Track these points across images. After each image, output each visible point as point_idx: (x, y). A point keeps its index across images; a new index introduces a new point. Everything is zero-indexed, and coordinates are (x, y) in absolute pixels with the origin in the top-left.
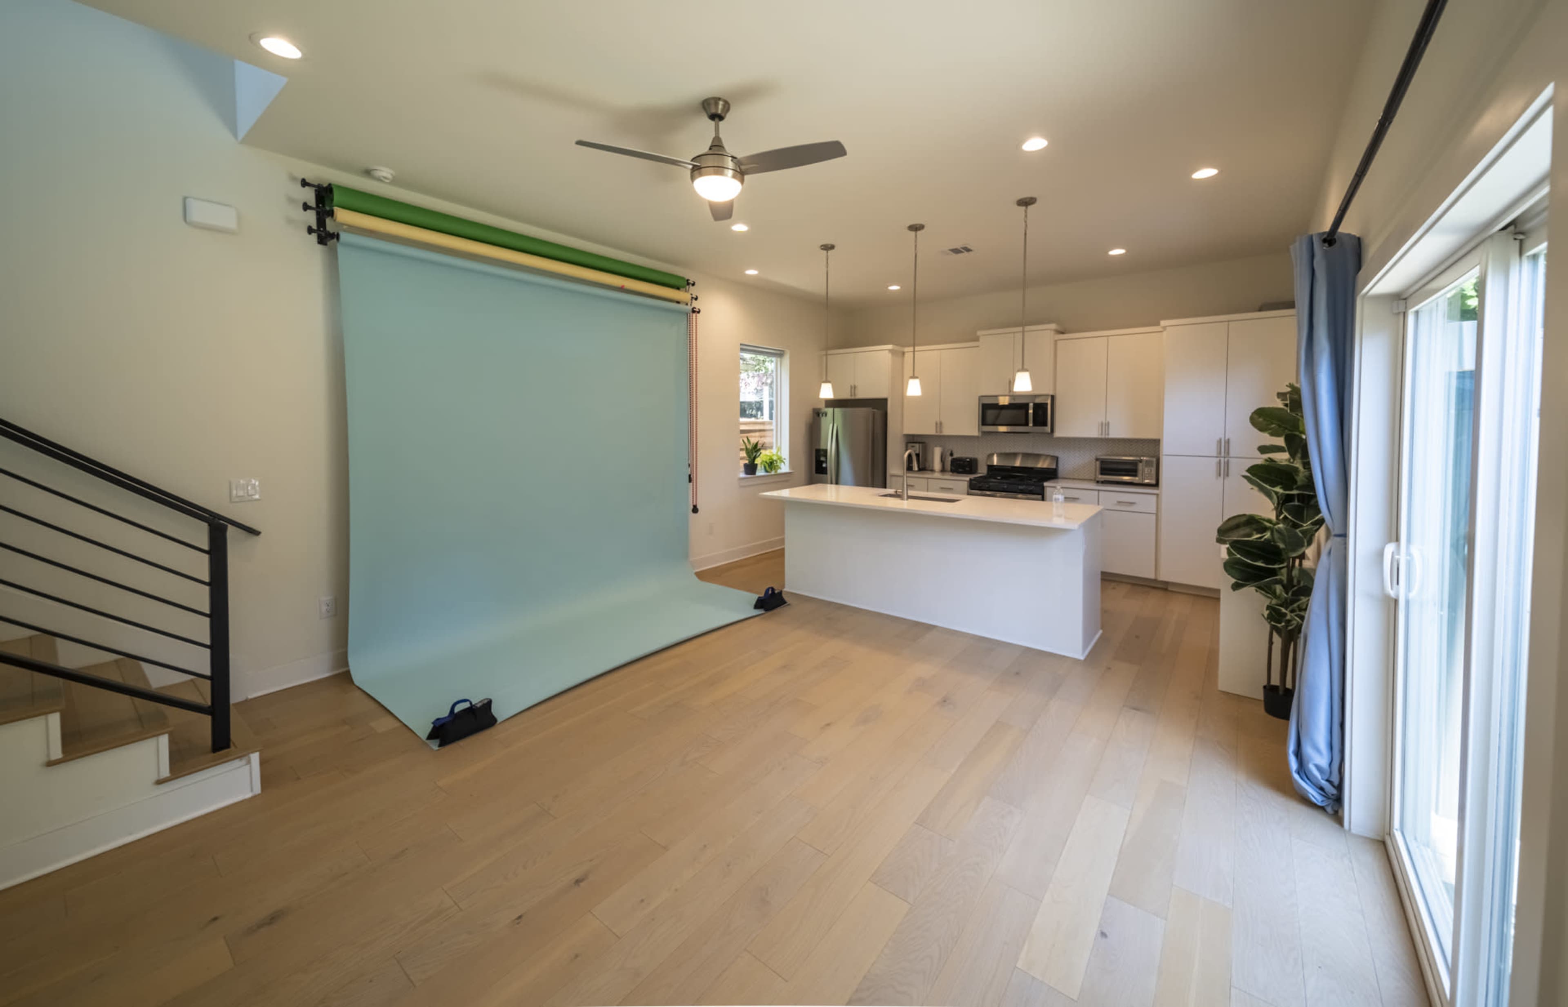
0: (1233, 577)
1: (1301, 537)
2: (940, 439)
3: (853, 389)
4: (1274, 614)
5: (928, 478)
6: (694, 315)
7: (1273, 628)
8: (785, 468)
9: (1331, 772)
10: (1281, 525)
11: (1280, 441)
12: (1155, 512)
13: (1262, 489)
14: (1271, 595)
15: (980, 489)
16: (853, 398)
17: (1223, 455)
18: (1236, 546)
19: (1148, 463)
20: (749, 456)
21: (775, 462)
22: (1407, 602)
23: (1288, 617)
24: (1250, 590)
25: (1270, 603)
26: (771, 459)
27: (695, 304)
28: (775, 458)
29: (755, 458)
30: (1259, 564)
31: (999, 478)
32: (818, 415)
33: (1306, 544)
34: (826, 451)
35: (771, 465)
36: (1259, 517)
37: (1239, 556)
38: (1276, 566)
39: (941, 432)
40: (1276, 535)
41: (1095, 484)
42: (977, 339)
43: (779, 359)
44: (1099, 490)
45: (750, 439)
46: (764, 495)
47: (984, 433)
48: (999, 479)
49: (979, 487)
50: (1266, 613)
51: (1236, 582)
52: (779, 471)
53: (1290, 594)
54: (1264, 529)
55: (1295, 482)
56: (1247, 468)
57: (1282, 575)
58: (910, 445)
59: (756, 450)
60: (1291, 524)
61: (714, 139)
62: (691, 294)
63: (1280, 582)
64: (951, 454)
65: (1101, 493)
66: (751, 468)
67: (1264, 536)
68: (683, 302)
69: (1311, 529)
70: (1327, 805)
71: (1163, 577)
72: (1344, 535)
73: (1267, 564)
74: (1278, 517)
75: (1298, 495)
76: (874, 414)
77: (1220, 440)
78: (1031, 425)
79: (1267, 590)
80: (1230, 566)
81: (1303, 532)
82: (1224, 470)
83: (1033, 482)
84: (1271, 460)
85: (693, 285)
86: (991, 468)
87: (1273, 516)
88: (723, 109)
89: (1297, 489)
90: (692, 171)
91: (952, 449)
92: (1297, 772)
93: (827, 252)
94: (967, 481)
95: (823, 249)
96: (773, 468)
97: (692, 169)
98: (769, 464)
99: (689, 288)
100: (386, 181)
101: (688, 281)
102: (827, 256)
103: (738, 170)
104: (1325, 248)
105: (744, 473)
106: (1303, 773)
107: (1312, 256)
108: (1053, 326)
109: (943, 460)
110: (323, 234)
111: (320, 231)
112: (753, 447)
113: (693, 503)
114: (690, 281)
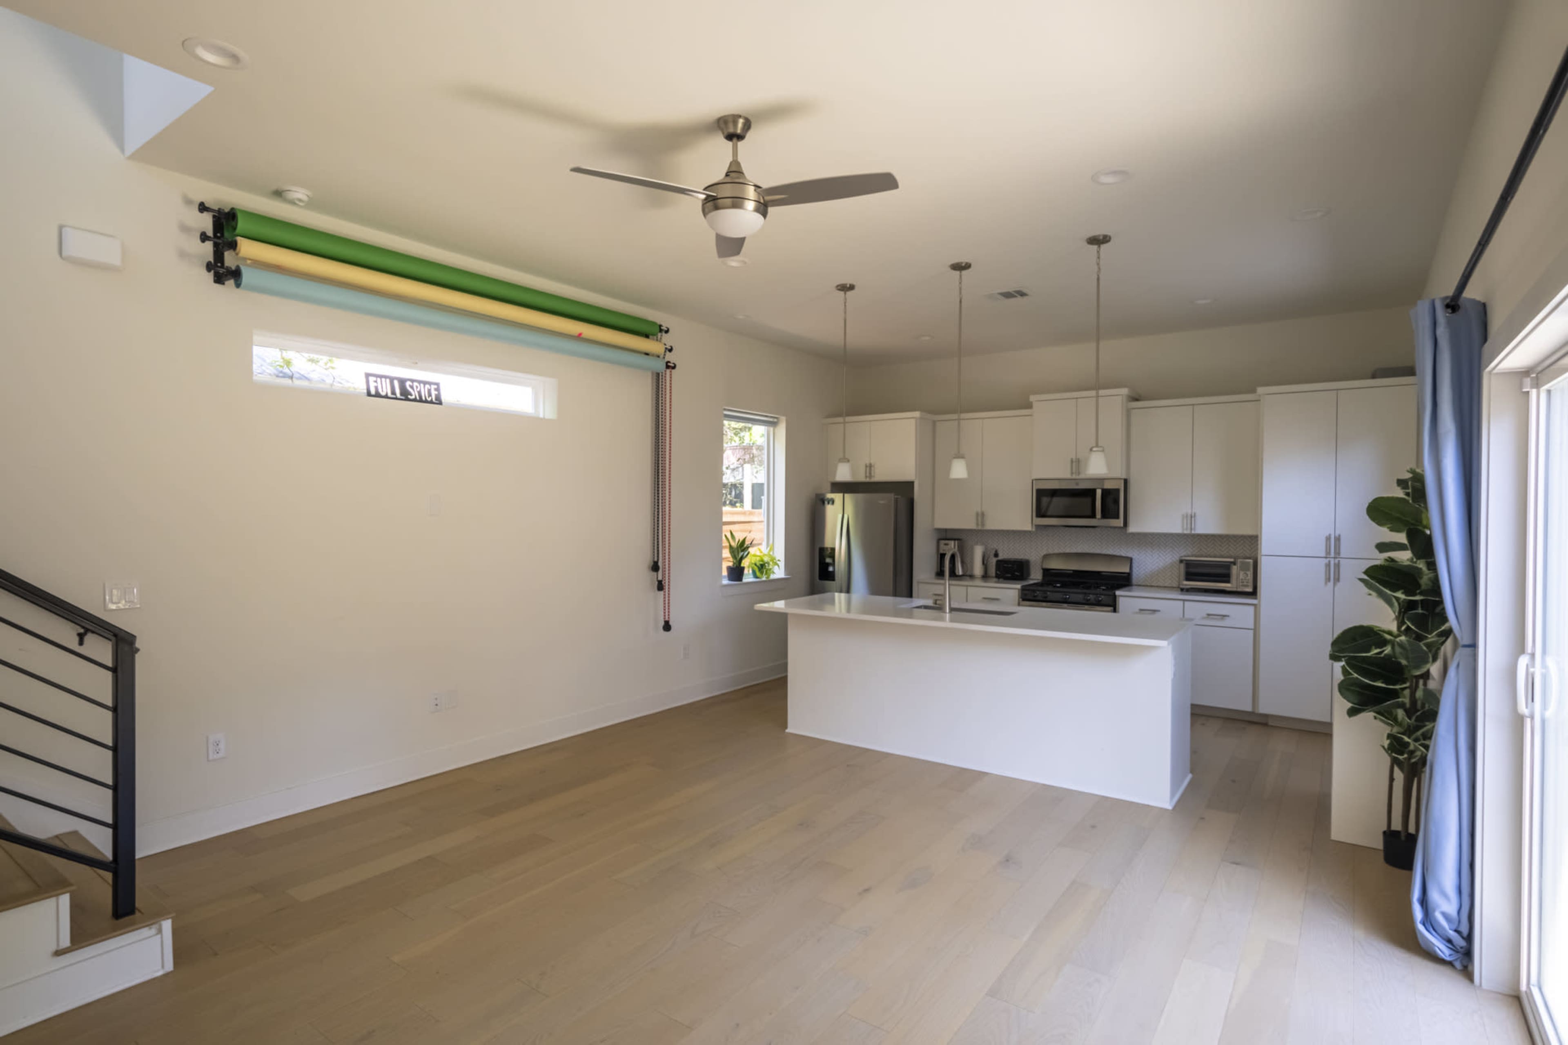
0: (1349, 701)
1: (1425, 650)
2: (981, 534)
3: (868, 469)
4: (1395, 744)
5: (967, 586)
6: (668, 371)
7: (1395, 762)
8: (779, 572)
9: (1459, 922)
10: (1403, 638)
11: (1401, 538)
12: (1253, 627)
13: (1381, 595)
14: (1392, 721)
15: (1035, 599)
16: (868, 480)
17: (1332, 555)
18: (1354, 664)
19: (1245, 566)
20: (734, 557)
21: (766, 565)
22: (1543, 722)
23: (1412, 747)
24: (1368, 716)
25: (1391, 730)
26: (762, 561)
27: (670, 356)
28: (766, 559)
29: (742, 558)
30: (1379, 684)
31: (1058, 585)
32: (823, 503)
33: (1431, 659)
34: (833, 550)
35: (762, 567)
36: (1378, 629)
37: (1356, 675)
38: (1398, 687)
39: (983, 525)
40: (1398, 650)
41: (1180, 592)
42: (1029, 406)
43: (771, 429)
44: (1184, 600)
45: (734, 533)
46: (762, 606)
47: (1038, 527)
48: (1058, 587)
49: (1029, 596)
50: (1386, 743)
51: (1352, 707)
52: (772, 577)
53: (1414, 718)
54: (1383, 643)
55: (1418, 586)
56: (1363, 570)
57: (1405, 697)
58: (942, 542)
59: (743, 548)
60: (1414, 636)
61: (731, 163)
62: (665, 345)
63: (1402, 706)
64: (996, 555)
65: (1186, 603)
66: (736, 573)
67: (1383, 651)
68: (655, 354)
69: (1437, 642)
70: (1456, 960)
71: (1263, 709)
72: (1474, 646)
73: (1387, 685)
74: (1399, 628)
75: (1422, 601)
76: (896, 501)
77: (1330, 537)
78: (1099, 516)
79: (1387, 716)
80: (1345, 688)
81: (1428, 645)
82: (1333, 575)
83: (1101, 590)
84: (1392, 560)
85: (667, 331)
86: (1046, 572)
87: (1393, 627)
88: (742, 129)
89: (1421, 594)
90: (705, 202)
91: (997, 548)
92: (1422, 922)
93: (845, 294)
94: (1018, 589)
95: (839, 290)
96: (765, 572)
97: (706, 199)
98: (759, 566)
99: (662, 336)
100: (301, 204)
101: (662, 328)
102: (846, 299)
103: (762, 201)
104: (1447, 315)
105: (727, 578)
106: (1429, 924)
107: (1435, 324)
108: (1125, 391)
109: (985, 562)
110: (221, 271)
111: (218, 267)
112: (739, 544)
113: (665, 618)
114: (664, 328)
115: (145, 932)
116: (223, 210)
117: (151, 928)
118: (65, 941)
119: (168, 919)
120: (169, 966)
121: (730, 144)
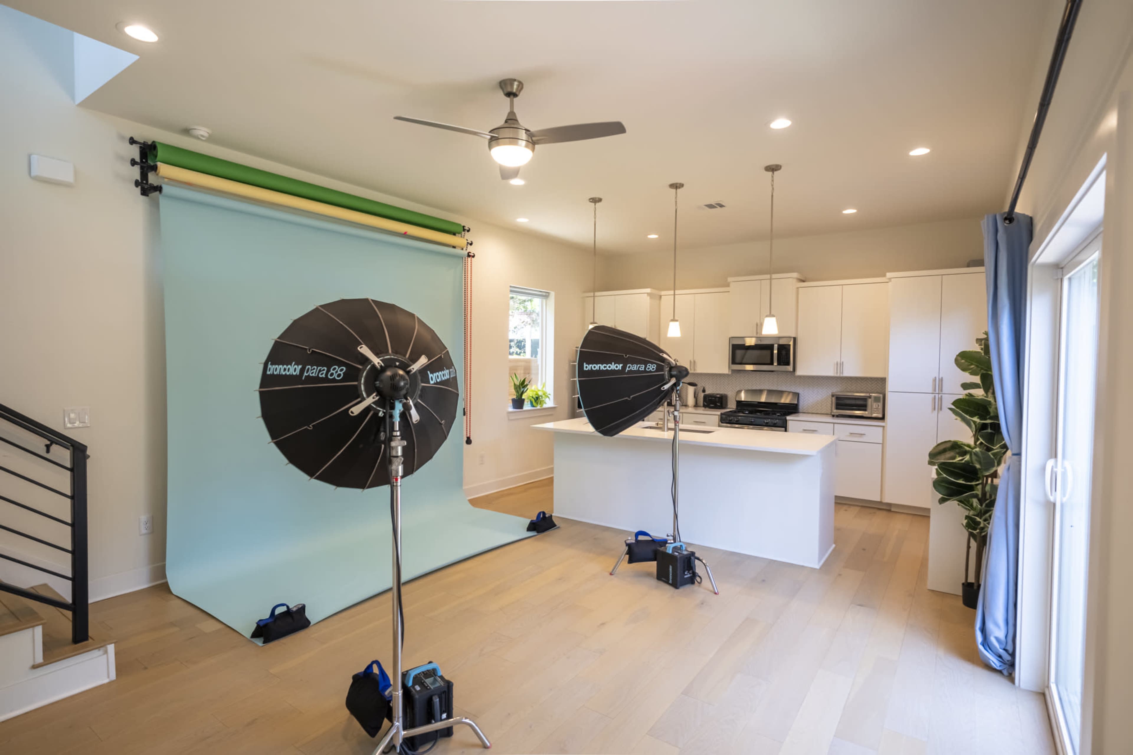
0: (940, 493)
1: (992, 458)
4: (971, 522)
6: (469, 259)
7: (971, 535)
8: (549, 403)
9: (1007, 643)
10: (977, 449)
11: (977, 379)
12: (881, 442)
13: (964, 419)
14: (969, 507)
15: (730, 422)
17: (937, 391)
18: (944, 467)
19: (877, 399)
20: (517, 392)
21: (540, 397)
22: (1062, 505)
23: (982, 525)
24: (952, 503)
25: (969, 514)
26: (537, 394)
27: (470, 249)
28: (540, 393)
29: (523, 393)
30: (961, 481)
31: (747, 412)
33: (996, 464)
35: (537, 399)
36: (961, 443)
37: (945, 475)
38: (973, 483)
39: (695, 370)
40: (974, 458)
41: (831, 418)
42: (728, 285)
43: (544, 301)
44: (834, 423)
45: (517, 374)
47: (733, 371)
48: (746, 414)
49: (727, 420)
50: (965, 522)
51: (942, 497)
52: (545, 406)
53: (984, 505)
54: (964, 453)
55: (987, 412)
56: (952, 402)
57: (978, 490)
59: (523, 385)
60: (985, 448)
61: (509, 113)
62: (467, 240)
63: (976, 496)
64: (704, 391)
65: (835, 425)
66: (518, 403)
67: (965, 458)
68: (459, 247)
69: (1000, 452)
70: (1004, 669)
71: (887, 500)
72: (1019, 454)
73: (966, 482)
74: (975, 443)
75: (989, 423)
77: (935, 378)
78: (775, 364)
79: (966, 503)
80: (937, 484)
81: (994, 454)
82: (937, 405)
83: (777, 416)
84: (970, 395)
85: (468, 231)
86: (739, 403)
87: (971, 442)
88: (517, 89)
89: (988, 419)
90: (490, 141)
91: (704, 386)
92: (982, 643)
93: (595, 205)
94: (719, 415)
95: (591, 201)
96: (539, 403)
97: (491, 139)
98: (535, 398)
99: (464, 233)
100: (203, 139)
101: (465, 228)
102: (596, 208)
103: (531, 141)
104: (1005, 224)
105: (512, 407)
106: (987, 644)
107: (996, 231)
108: (795, 275)
109: (696, 396)
110: (146, 187)
111: (144, 184)
112: (521, 382)
113: (467, 435)
114: (466, 228)
115: (95, 653)
116: (147, 143)
117: (98, 651)
119: (112, 645)
120: (113, 676)
121: (508, 99)
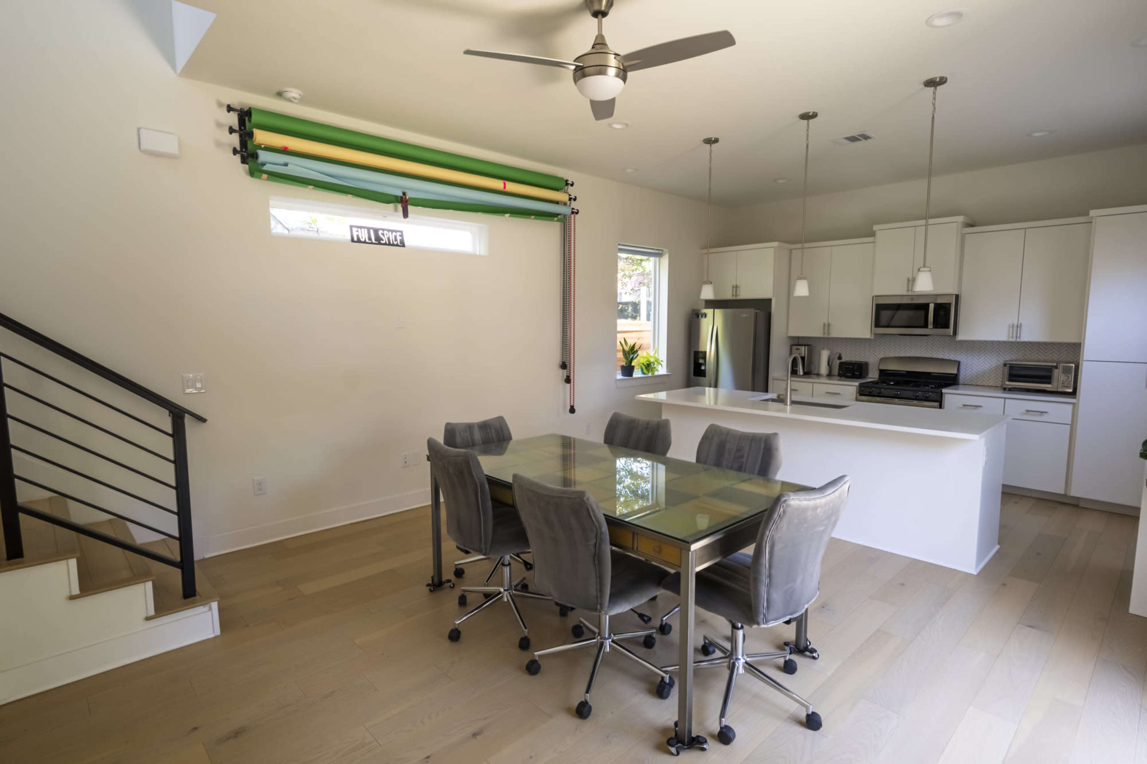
2: (827, 341)
3: (734, 289)
5: (813, 383)
6: (573, 216)
8: (662, 370)
12: (1070, 423)
15: (870, 395)
16: (734, 298)
19: (1066, 370)
20: (626, 358)
21: (652, 364)
26: (649, 361)
27: (574, 204)
28: (652, 360)
29: (632, 359)
31: (892, 383)
32: (698, 316)
34: (705, 352)
35: (648, 366)
39: (829, 333)
41: (1002, 391)
42: (873, 234)
43: (657, 259)
44: (1005, 398)
45: (626, 340)
46: (639, 397)
47: (875, 334)
48: (892, 385)
49: (869, 392)
52: (656, 373)
58: (794, 348)
59: (633, 351)
61: (597, 37)
62: (570, 195)
64: (840, 358)
65: (1007, 400)
66: (628, 370)
68: (563, 203)
71: (1075, 493)
76: (756, 315)
78: (930, 326)
83: (930, 388)
85: (571, 185)
86: (882, 372)
88: (606, 6)
90: (575, 72)
91: (840, 352)
93: (711, 146)
94: (857, 386)
95: (706, 143)
96: (650, 370)
97: (575, 69)
98: (646, 365)
99: (568, 188)
100: (296, 101)
101: (568, 182)
102: (711, 150)
103: (622, 67)
105: (621, 375)
108: (960, 219)
109: (830, 363)
110: (245, 154)
111: (243, 151)
112: (631, 347)
113: (570, 403)
114: (570, 182)
115: (201, 609)
116: (243, 109)
117: (205, 607)
118: (152, 612)
119: (215, 601)
120: (218, 632)
121: (596, 20)
